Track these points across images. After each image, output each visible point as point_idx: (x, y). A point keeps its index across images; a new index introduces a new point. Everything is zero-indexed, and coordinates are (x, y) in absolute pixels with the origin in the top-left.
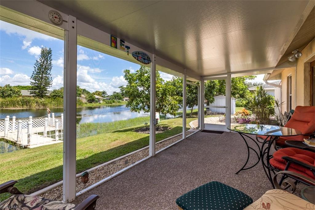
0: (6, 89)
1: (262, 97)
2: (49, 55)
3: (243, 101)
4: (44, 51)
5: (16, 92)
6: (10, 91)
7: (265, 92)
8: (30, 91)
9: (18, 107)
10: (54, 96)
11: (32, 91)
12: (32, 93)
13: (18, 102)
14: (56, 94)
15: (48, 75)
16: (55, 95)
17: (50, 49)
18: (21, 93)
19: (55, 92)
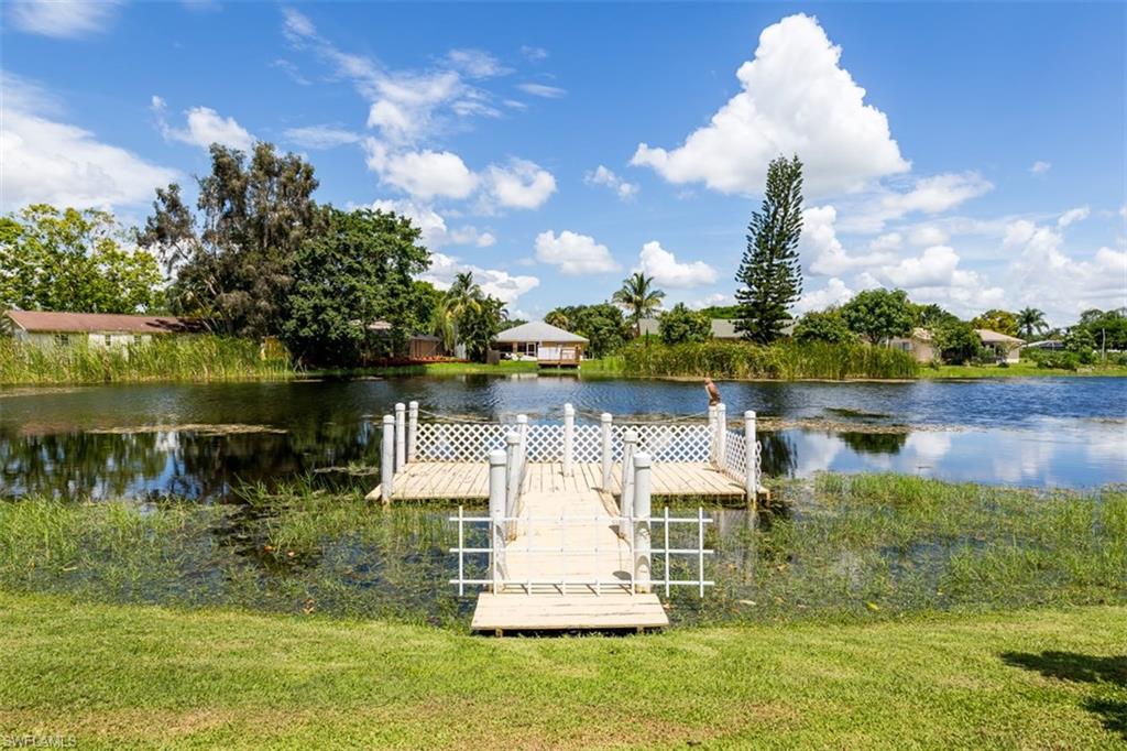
0: (675, 317)
2: (791, 183)
4: (776, 174)
5: (698, 326)
6: (684, 325)
8: (734, 321)
10: (806, 335)
11: (739, 320)
12: (740, 329)
13: (701, 357)
14: (815, 327)
15: (787, 260)
16: (811, 333)
17: (796, 159)
18: (712, 331)
19: (812, 321)
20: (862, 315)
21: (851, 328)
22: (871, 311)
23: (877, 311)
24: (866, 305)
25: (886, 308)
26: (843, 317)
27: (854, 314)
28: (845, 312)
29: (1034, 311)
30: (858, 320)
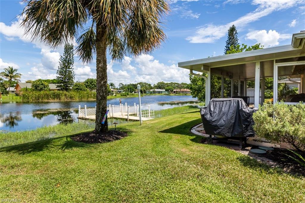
0: (38, 83)
1: (286, 90)
2: (71, 50)
3: (271, 92)
4: (67, 47)
5: (46, 86)
6: (41, 86)
7: (289, 87)
8: (56, 84)
9: (51, 100)
10: (76, 89)
11: (58, 84)
12: (58, 87)
13: (50, 95)
14: (79, 87)
15: (71, 70)
16: (78, 89)
17: (72, 44)
18: (49, 87)
19: (77, 85)
20: (89, 84)
21: (86, 87)
22: (91, 83)
23: (92, 83)
24: (89, 82)
25: (94, 83)
26: (84, 84)
27: (87, 84)
28: (85, 83)
29: (112, 83)
30: (88, 86)
